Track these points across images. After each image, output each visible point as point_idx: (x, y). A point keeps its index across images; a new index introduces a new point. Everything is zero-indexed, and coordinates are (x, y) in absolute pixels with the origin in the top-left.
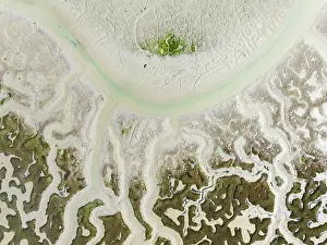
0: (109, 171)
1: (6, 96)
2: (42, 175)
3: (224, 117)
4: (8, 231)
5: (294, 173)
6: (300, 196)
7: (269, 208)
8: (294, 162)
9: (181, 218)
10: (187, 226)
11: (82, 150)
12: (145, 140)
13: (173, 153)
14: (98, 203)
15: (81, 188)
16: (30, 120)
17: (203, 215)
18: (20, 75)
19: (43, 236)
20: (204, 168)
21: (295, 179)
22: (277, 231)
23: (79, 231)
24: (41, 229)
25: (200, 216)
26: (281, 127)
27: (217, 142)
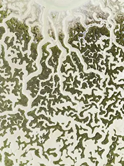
0: (51, 32)
1: (10, 12)
2: (27, 37)
3: (88, 7)
4: (18, 59)
5: (115, 22)
6: (118, 30)
7: (108, 35)
8: (115, 18)
9: (78, 44)
10: (81, 46)
11: (40, 26)
12: (62, 19)
13: (72, 22)
14: (48, 43)
15: (42, 39)
16: (20, 19)
17: (86, 42)
18: (14, 4)
19: (31, 59)
20: (84, 25)
21: (116, 24)
22: (113, 43)
23: (43, 54)
24: (30, 56)
25: (85, 42)
26: (108, 7)
27: (86, 16)
